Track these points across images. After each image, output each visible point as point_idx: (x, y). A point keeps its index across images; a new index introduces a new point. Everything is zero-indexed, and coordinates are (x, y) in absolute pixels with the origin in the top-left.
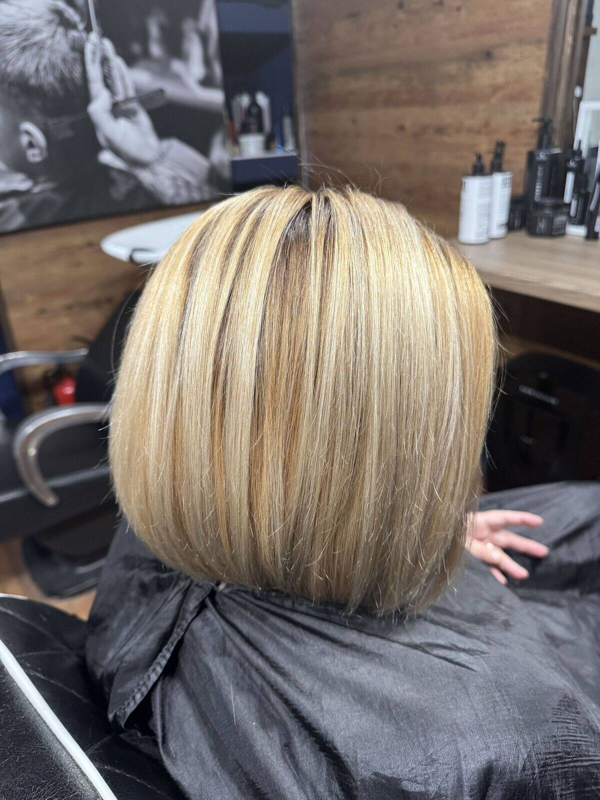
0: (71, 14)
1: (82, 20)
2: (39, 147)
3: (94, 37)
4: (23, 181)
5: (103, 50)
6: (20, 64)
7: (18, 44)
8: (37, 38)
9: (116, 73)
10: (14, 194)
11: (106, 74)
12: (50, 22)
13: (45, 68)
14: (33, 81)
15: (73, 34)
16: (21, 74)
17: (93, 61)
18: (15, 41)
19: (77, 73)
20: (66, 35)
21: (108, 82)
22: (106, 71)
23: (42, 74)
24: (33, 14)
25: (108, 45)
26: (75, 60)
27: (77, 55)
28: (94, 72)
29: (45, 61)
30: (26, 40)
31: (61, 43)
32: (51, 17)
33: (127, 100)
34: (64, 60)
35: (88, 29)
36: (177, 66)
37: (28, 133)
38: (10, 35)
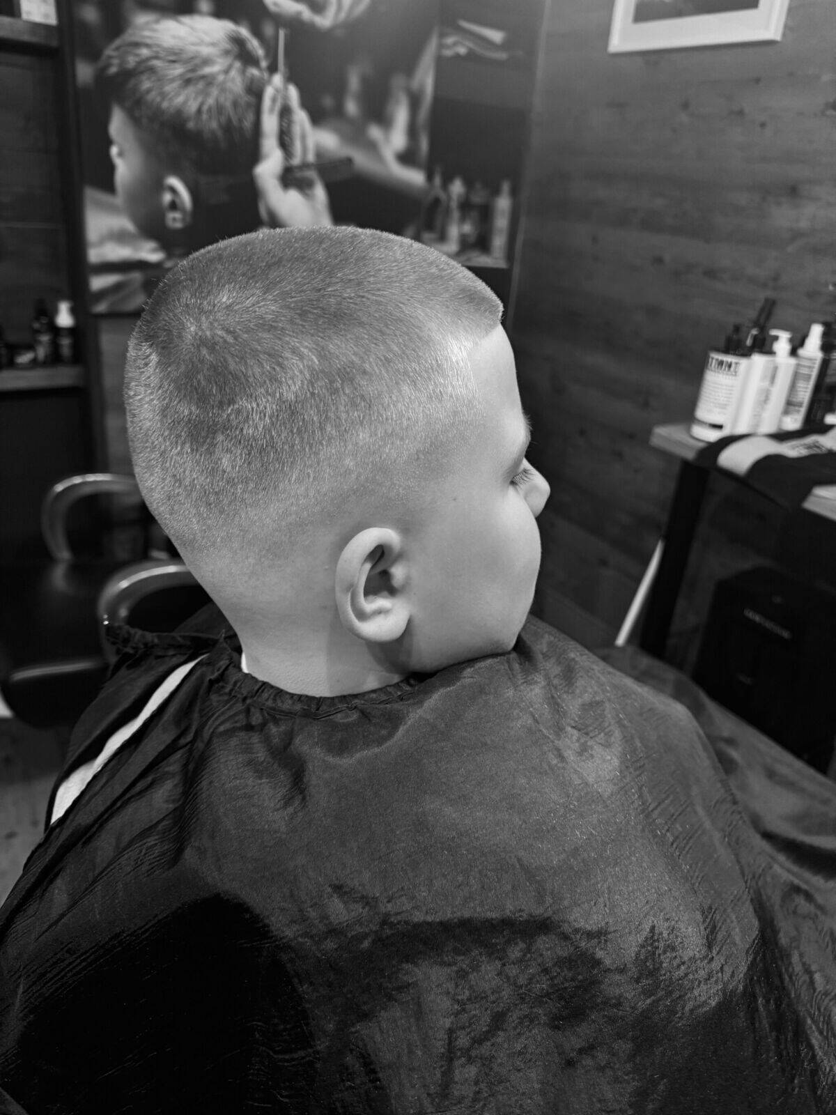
0: (254, 45)
1: (267, 55)
2: (183, 210)
3: (278, 79)
4: (154, 251)
5: (286, 98)
6: (180, 100)
7: (181, 75)
8: (207, 70)
9: (296, 131)
10: (141, 265)
11: (284, 129)
12: (227, 53)
13: (210, 110)
14: (191, 125)
15: (254, 72)
16: (179, 113)
17: (272, 110)
18: (178, 70)
19: (248, 124)
20: (243, 72)
21: (285, 141)
22: (284, 124)
23: (205, 116)
24: (207, 39)
25: (293, 93)
26: (248, 105)
27: (252, 100)
28: (270, 123)
29: (211, 101)
30: (193, 70)
31: (236, 82)
32: (228, 46)
33: (305, 165)
34: (235, 104)
35: (273, 69)
36: (375, 132)
37: (173, 190)
38: (174, 62)
